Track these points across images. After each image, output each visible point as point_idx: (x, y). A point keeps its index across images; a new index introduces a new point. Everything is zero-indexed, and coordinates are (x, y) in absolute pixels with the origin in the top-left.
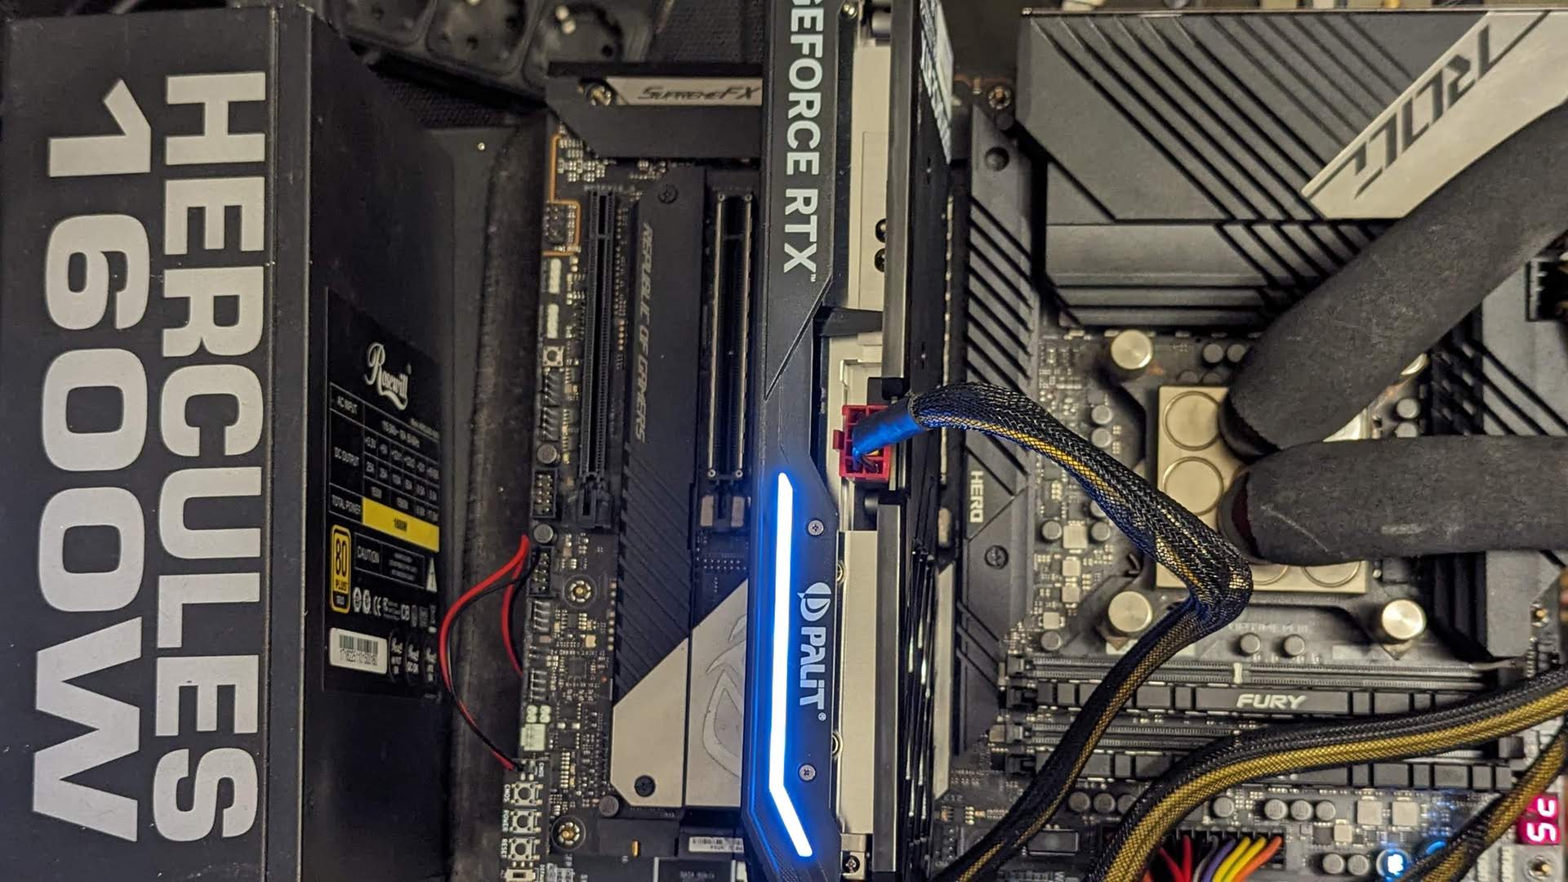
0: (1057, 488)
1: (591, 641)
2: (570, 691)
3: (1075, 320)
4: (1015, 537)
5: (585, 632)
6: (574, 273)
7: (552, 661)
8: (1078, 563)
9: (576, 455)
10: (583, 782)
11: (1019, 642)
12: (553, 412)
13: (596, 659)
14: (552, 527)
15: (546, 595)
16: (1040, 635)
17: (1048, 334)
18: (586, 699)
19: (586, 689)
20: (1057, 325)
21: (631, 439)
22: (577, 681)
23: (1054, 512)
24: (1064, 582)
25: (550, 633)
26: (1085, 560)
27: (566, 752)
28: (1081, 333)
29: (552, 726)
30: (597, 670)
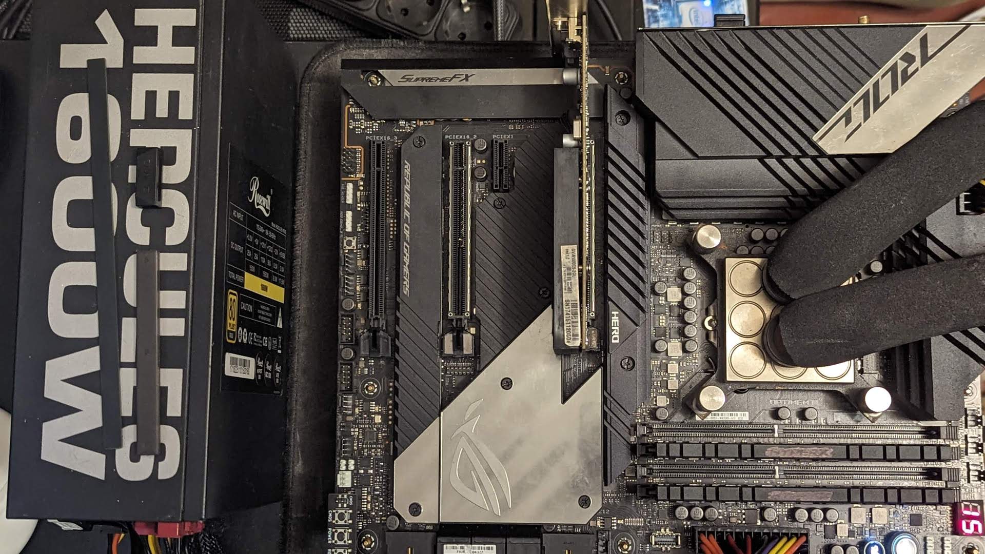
0: (663, 319)
1: (378, 419)
2: (366, 451)
3: (672, 216)
4: (639, 351)
5: (375, 413)
6: (361, 191)
7: (354, 432)
8: (677, 364)
9: (366, 304)
10: (376, 506)
11: (641, 414)
12: (351, 278)
13: (382, 430)
14: (353, 350)
15: (350, 391)
16: (656, 410)
17: (655, 224)
18: (376, 455)
19: (376, 449)
20: (662, 219)
21: (401, 294)
22: (370, 444)
23: (662, 334)
24: (668, 377)
25: (353, 414)
26: (681, 363)
27: (364, 488)
28: (676, 223)
29: (355, 472)
30: (383, 436)
